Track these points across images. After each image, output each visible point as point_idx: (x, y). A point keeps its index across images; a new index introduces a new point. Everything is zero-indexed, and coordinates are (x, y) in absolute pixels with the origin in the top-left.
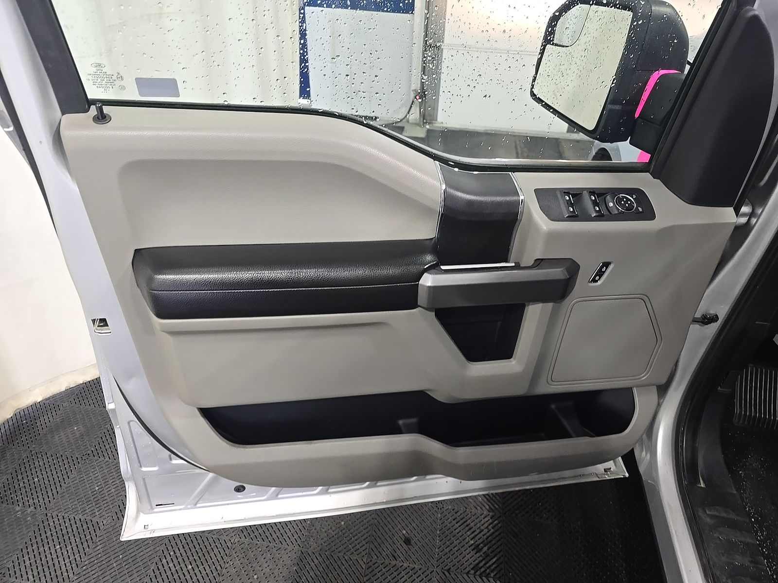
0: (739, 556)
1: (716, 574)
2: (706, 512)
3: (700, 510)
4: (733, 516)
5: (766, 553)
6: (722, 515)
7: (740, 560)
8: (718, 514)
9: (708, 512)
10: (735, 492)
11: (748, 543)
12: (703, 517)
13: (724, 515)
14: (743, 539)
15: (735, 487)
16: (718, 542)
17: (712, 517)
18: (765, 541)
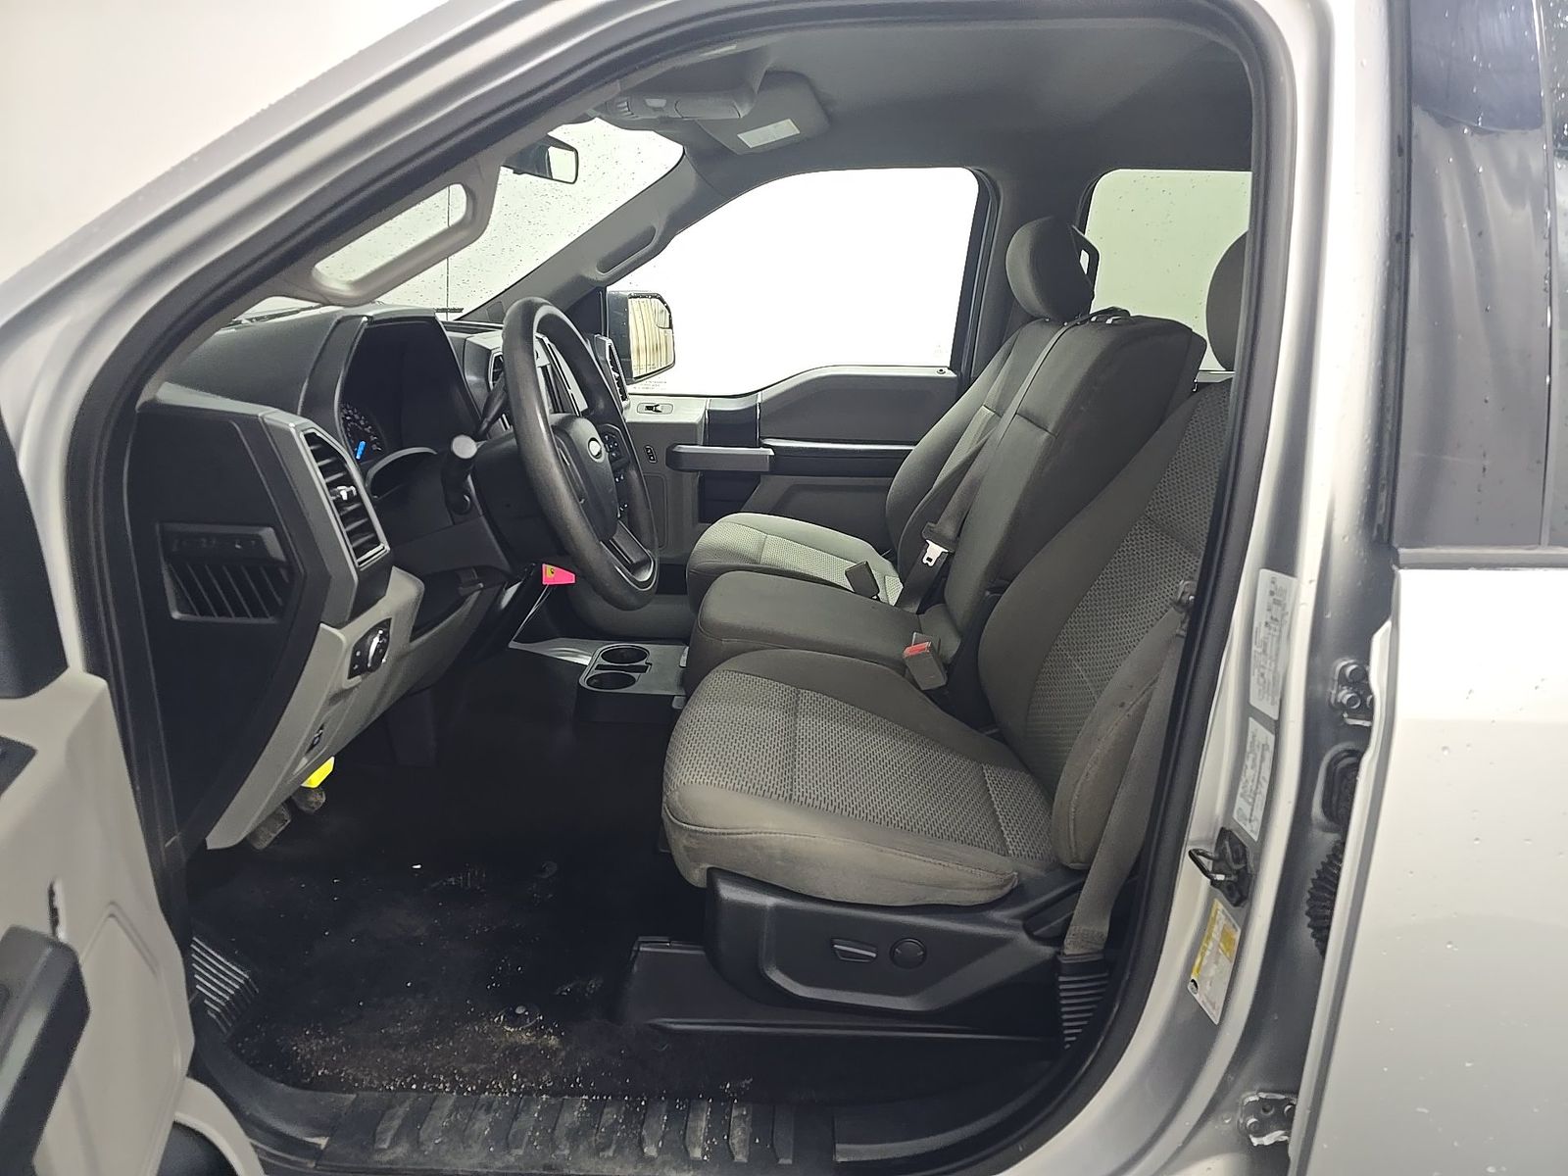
0: (474, 1124)
1: (499, 1168)
2: (384, 1149)
3: (376, 1157)
4: (401, 1111)
5: (474, 1088)
6: (397, 1127)
7: (483, 1124)
8: (392, 1132)
9: (385, 1146)
10: (354, 1096)
11: (454, 1105)
12: (392, 1157)
13: (396, 1123)
14: (446, 1111)
15: (344, 1092)
16: (445, 1147)
17: (394, 1143)
18: (454, 1083)
